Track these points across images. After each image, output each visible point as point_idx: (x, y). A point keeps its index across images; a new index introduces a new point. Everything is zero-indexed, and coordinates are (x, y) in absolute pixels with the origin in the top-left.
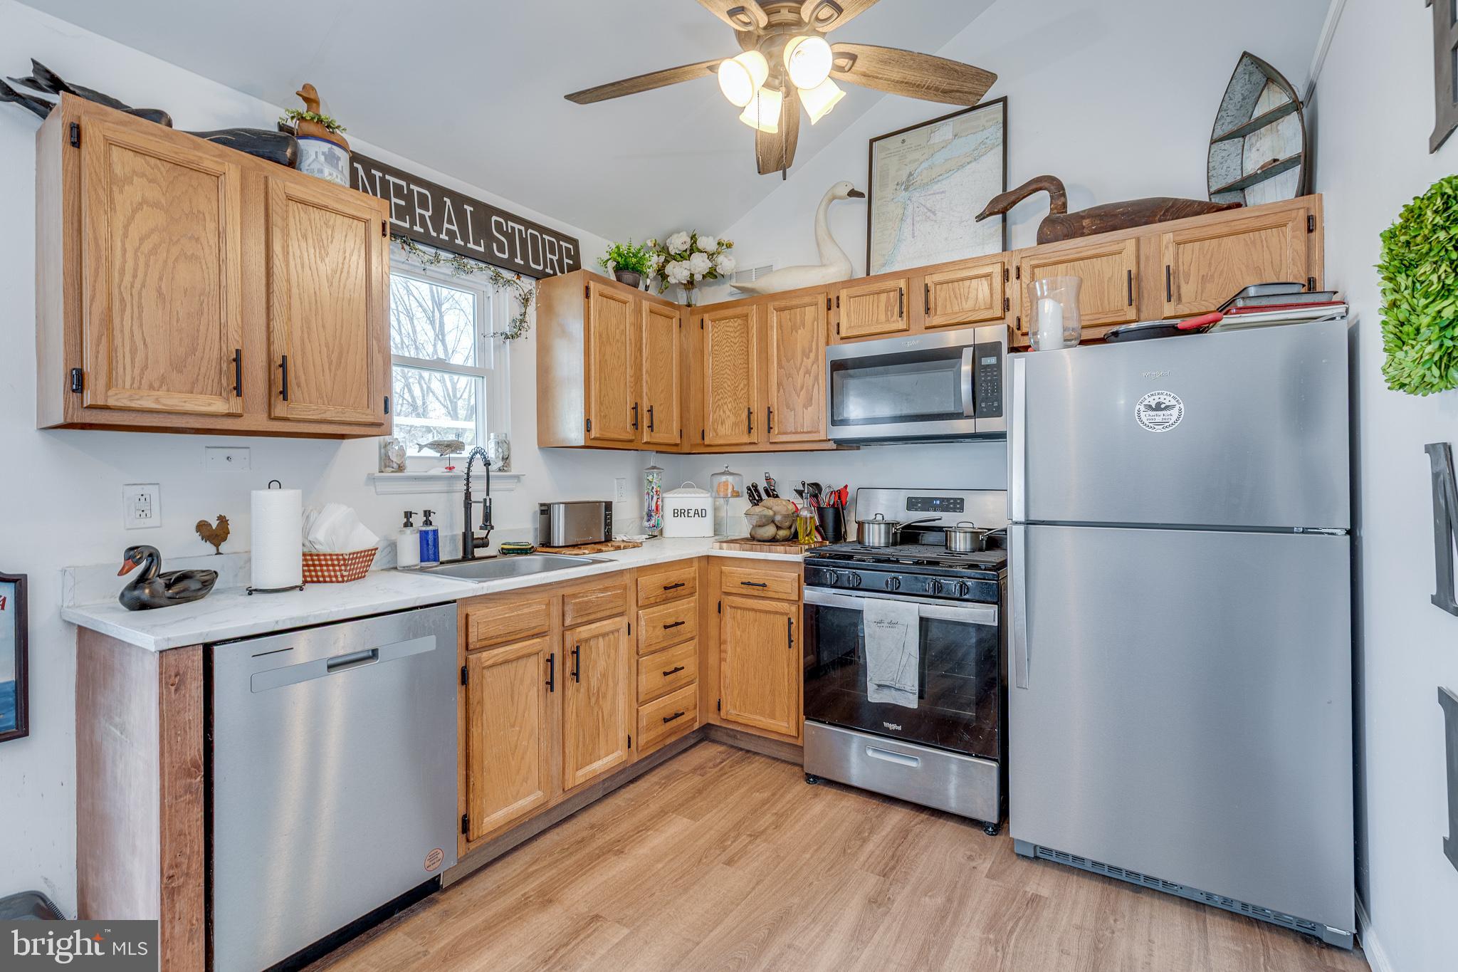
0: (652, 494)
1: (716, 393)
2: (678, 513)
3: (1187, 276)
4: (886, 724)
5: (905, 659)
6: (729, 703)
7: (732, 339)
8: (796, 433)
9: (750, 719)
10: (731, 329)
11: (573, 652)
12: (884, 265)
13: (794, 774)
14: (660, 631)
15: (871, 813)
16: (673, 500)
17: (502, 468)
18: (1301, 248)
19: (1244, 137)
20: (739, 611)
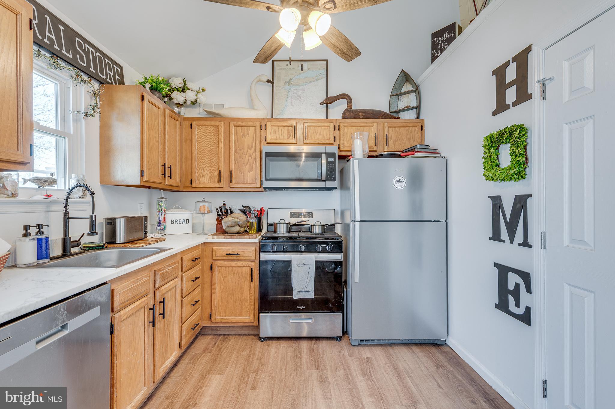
0: (161, 212)
1: (199, 162)
2: (172, 222)
3: (391, 138)
4: (298, 307)
5: (309, 278)
6: (216, 313)
7: (209, 136)
8: (244, 183)
9: (228, 319)
10: (209, 131)
11: (160, 302)
12: (279, 114)
13: (252, 339)
14: (191, 283)
15: (295, 346)
16: (171, 215)
17: (81, 197)
18: (420, 134)
19: (399, 96)
20: (223, 268)
